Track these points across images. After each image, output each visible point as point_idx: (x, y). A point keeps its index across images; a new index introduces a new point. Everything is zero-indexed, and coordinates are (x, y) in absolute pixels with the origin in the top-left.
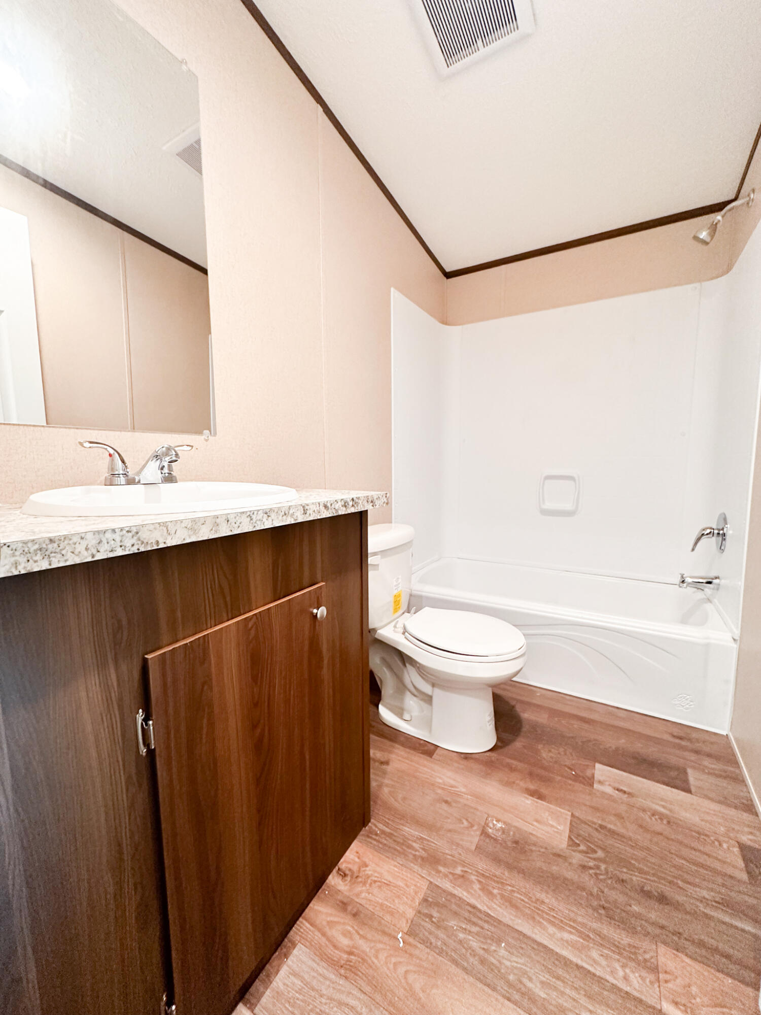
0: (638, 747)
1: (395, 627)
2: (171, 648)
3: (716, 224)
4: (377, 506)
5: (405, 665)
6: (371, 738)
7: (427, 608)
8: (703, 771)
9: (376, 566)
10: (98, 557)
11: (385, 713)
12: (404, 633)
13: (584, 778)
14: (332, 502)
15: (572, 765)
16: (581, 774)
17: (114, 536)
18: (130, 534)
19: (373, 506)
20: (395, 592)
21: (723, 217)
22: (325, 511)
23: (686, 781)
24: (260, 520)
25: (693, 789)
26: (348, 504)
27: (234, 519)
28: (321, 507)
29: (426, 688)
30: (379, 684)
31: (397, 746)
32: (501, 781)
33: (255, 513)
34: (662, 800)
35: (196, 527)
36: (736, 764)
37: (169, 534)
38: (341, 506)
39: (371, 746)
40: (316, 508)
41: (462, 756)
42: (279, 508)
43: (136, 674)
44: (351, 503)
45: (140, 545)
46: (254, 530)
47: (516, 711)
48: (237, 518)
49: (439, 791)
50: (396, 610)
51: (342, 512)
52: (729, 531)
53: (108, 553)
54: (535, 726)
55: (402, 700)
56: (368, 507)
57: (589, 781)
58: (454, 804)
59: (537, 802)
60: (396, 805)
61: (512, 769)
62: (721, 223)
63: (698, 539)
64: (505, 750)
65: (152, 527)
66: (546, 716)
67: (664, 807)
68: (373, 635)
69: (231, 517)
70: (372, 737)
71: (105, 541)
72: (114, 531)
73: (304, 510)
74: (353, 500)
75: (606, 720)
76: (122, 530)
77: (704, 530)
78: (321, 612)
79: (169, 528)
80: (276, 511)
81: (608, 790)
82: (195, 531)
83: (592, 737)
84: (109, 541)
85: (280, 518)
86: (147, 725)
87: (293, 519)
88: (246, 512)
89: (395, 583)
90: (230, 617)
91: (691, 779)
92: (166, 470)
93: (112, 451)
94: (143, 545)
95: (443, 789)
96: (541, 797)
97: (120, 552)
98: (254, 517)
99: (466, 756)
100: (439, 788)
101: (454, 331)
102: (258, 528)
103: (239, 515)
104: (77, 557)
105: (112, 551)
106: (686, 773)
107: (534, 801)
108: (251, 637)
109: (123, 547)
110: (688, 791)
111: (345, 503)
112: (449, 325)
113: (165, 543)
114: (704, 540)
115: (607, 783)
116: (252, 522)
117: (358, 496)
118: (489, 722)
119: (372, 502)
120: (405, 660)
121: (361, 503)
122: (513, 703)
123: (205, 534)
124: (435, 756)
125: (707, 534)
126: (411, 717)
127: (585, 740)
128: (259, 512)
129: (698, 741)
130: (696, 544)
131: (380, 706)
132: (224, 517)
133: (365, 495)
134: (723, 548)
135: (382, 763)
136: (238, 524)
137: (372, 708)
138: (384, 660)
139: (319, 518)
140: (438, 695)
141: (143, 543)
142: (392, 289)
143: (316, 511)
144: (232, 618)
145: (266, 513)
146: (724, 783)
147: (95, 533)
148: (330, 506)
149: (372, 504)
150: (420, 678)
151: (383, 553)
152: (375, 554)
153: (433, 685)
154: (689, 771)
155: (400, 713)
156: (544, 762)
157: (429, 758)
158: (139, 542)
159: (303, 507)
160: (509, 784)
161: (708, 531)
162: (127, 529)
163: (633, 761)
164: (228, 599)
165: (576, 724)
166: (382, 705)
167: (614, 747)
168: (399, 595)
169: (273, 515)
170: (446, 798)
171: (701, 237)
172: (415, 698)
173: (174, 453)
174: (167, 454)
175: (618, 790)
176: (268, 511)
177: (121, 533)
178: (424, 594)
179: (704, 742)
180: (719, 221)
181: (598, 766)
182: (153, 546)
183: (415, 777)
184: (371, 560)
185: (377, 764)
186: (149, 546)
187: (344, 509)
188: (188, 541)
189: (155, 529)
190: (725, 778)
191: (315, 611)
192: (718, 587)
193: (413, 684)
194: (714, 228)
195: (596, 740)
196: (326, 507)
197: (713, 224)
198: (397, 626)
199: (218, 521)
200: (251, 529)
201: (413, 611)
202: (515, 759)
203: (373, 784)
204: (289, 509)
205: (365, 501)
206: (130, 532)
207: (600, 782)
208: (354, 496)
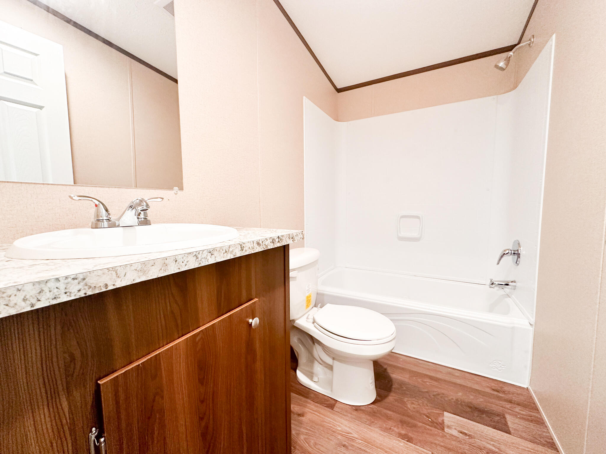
0: (470, 398)
1: (307, 318)
2: (123, 371)
3: (510, 57)
4: (296, 241)
5: (314, 344)
6: (291, 395)
7: (328, 304)
8: (516, 416)
9: (294, 278)
10: (39, 305)
11: (301, 376)
12: (313, 323)
13: (437, 423)
14: (263, 240)
15: (428, 413)
16: (435, 421)
17: (58, 285)
18: (76, 281)
19: (293, 241)
20: (307, 294)
21: (514, 53)
22: (258, 247)
23: (506, 424)
24: (204, 258)
25: (512, 431)
26: (275, 241)
27: (182, 259)
28: (254, 244)
29: (329, 361)
30: (297, 356)
31: (309, 401)
32: (381, 428)
33: (201, 252)
34: (492, 440)
35: (145, 269)
36: (537, 410)
37: (119, 277)
38: (270, 243)
39: (292, 402)
40: (250, 245)
41: (354, 408)
42: (221, 248)
43: (90, 399)
44: (277, 240)
45: (87, 289)
46: (200, 266)
47: (387, 372)
48: (184, 258)
49: (339, 437)
50: (308, 306)
51: (271, 246)
52: (522, 251)
53: (50, 300)
54: (402, 384)
55: (312, 367)
56: (290, 242)
57: (441, 426)
58: (350, 448)
59: (407, 444)
60: (310, 449)
61: (389, 418)
62: (512, 57)
63: (502, 257)
64: (383, 403)
65: (100, 273)
66: (407, 376)
67: (493, 445)
68: (292, 323)
69: (179, 258)
70: (293, 395)
71: (46, 290)
72: (58, 280)
73: (241, 248)
74: (278, 237)
75: (447, 378)
76: (66, 278)
77: (505, 251)
78: (255, 322)
79: (118, 272)
80: (218, 250)
81: (455, 433)
82: (144, 272)
83: (439, 391)
84: (52, 289)
85: (222, 255)
86: (98, 441)
87: (232, 255)
88: (193, 253)
89: (307, 289)
90: (180, 335)
91: (510, 424)
92: (142, 216)
93: (97, 203)
94: (91, 289)
95: (342, 435)
96: (410, 440)
97: (64, 298)
98: (199, 256)
99: (357, 408)
100: (339, 434)
101: (343, 125)
102: (203, 265)
103: (186, 255)
104: (13, 308)
105: (55, 298)
106: (504, 418)
107: (405, 443)
108: (198, 349)
109: (68, 294)
110: (509, 433)
111: (273, 240)
112: (339, 121)
113: (114, 285)
114: (505, 257)
115: (453, 427)
116: (197, 260)
117: (282, 234)
118: (371, 383)
119: (292, 238)
120: (315, 341)
121: (284, 239)
122: (385, 367)
123: (154, 274)
124: (335, 409)
125: (507, 253)
126: (318, 378)
127: (435, 393)
128: (204, 252)
129: (509, 393)
130: (500, 260)
131: (298, 371)
132: (173, 258)
133: (287, 233)
134: (518, 263)
135: (299, 415)
136: (185, 262)
137: (292, 372)
138: (300, 340)
139: (253, 252)
140: (337, 365)
141: (90, 287)
142: (304, 97)
143: (251, 248)
144: (183, 336)
145: (210, 252)
146: (532, 426)
147: (34, 284)
148: (261, 243)
149: (292, 239)
150: (325, 353)
151: (299, 269)
152: (294, 270)
153: (334, 359)
154: (508, 417)
155: (310, 375)
156: (409, 411)
157: (330, 410)
158: (86, 287)
159: (241, 245)
160: (388, 430)
161: (507, 252)
162: (72, 277)
163: (469, 410)
164: (179, 321)
165: (428, 382)
166: (299, 370)
167: (455, 398)
168: (310, 296)
169: (216, 253)
170: (344, 443)
171: (500, 65)
172: (320, 366)
173: (145, 204)
174: (140, 205)
175: (461, 433)
176: (211, 250)
177: (66, 281)
178: (325, 293)
179: (513, 394)
180: (511, 56)
181: (446, 414)
182: (101, 289)
183: (323, 426)
184: (291, 274)
185: (295, 416)
186: (97, 289)
187: (272, 244)
188: (138, 281)
189: (104, 274)
190: (532, 421)
191: (250, 321)
192: (515, 288)
193: (319, 356)
194: (508, 60)
195: (443, 394)
196: (258, 244)
197: (507, 58)
198: (309, 317)
199: (166, 262)
200: (196, 266)
201: (319, 306)
202: (390, 410)
203: (293, 432)
204: (229, 247)
205: (288, 238)
206: (76, 279)
207: (448, 427)
208: (280, 235)
